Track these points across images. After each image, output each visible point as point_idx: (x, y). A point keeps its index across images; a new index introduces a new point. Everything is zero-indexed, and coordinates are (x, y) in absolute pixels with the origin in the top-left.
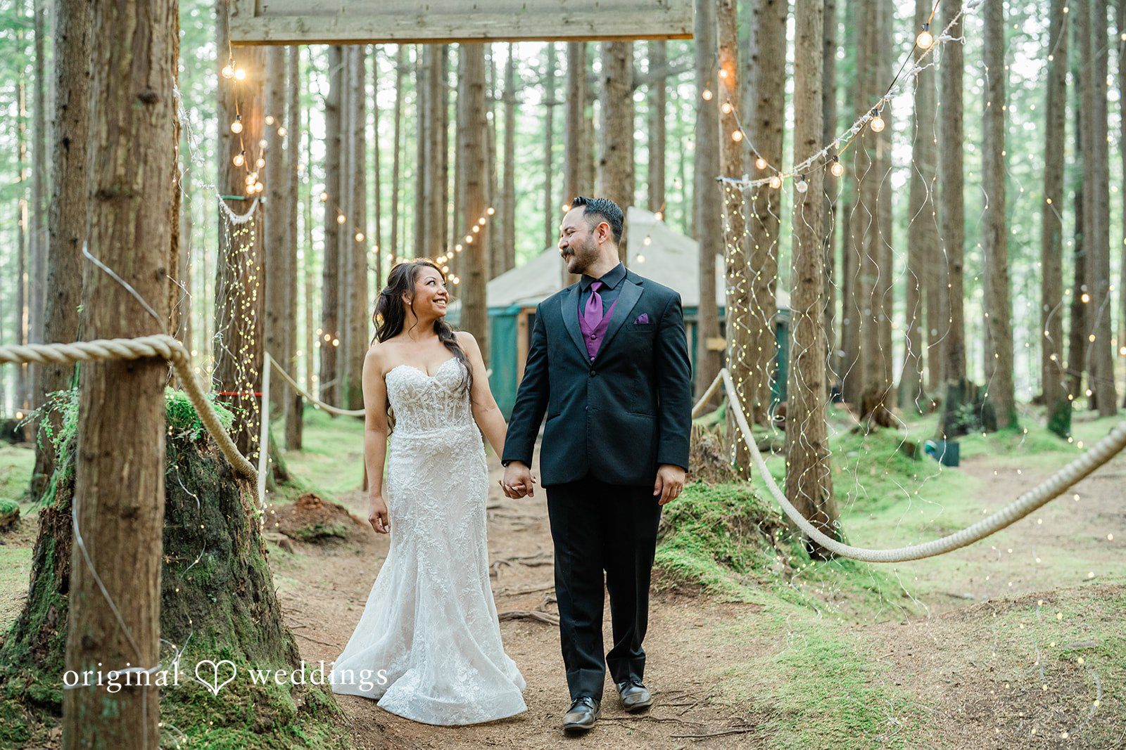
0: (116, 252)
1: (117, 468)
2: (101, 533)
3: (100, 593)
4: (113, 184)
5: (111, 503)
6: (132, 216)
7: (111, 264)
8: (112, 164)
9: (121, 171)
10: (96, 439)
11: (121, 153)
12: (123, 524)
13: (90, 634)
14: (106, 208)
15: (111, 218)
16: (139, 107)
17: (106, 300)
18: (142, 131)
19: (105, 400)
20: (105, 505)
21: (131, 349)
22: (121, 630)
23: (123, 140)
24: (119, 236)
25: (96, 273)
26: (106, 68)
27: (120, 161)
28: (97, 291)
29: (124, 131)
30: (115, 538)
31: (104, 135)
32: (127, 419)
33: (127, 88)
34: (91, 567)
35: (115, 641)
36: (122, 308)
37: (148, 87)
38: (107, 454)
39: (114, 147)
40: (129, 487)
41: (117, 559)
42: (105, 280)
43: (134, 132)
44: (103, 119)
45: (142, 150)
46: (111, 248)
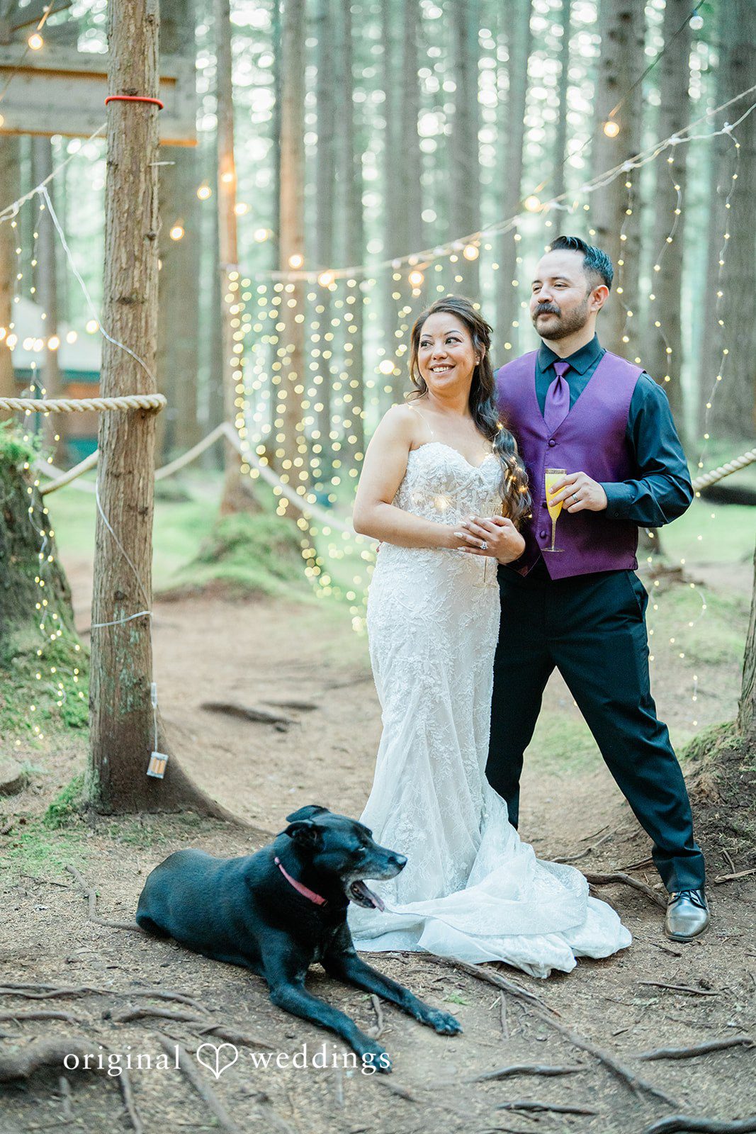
0: (134, 339)
1: (136, 481)
2: (126, 524)
3: (126, 563)
4: (132, 294)
5: (133, 504)
6: (143, 315)
7: (131, 346)
8: (130, 279)
9: (137, 285)
10: (122, 463)
11: (136, 272)
12: (140, 518)
13: (121, 589)
14: (126, 309)
15: (131, 316)
16: (147, 242)
17: (127, 370)
18: (148, 259)
19: (127, 437)
20: (129, 505)
21: (148, 401)
22: (139, 587)
23: (137, 264)
24: (135, 329)
25: (119, 352)
26: (126, 215)
27: (136, 279)
28: (121, 366)
29: (136, 258)
30: (136, 527)
31: (124, 260)
32: (141, 449)
33: (140, 230)
34: (120, 546)
35: (137, 594)
36: (138, 376)
37: (151, 229)
38: (130, 472)
39: (132, 268)
40: (143, 494)
41: (136, 541)
42: (126, 357)
43: (144, 259)
44: (123, 250)
45: (148, 271)
46: (131, 338)
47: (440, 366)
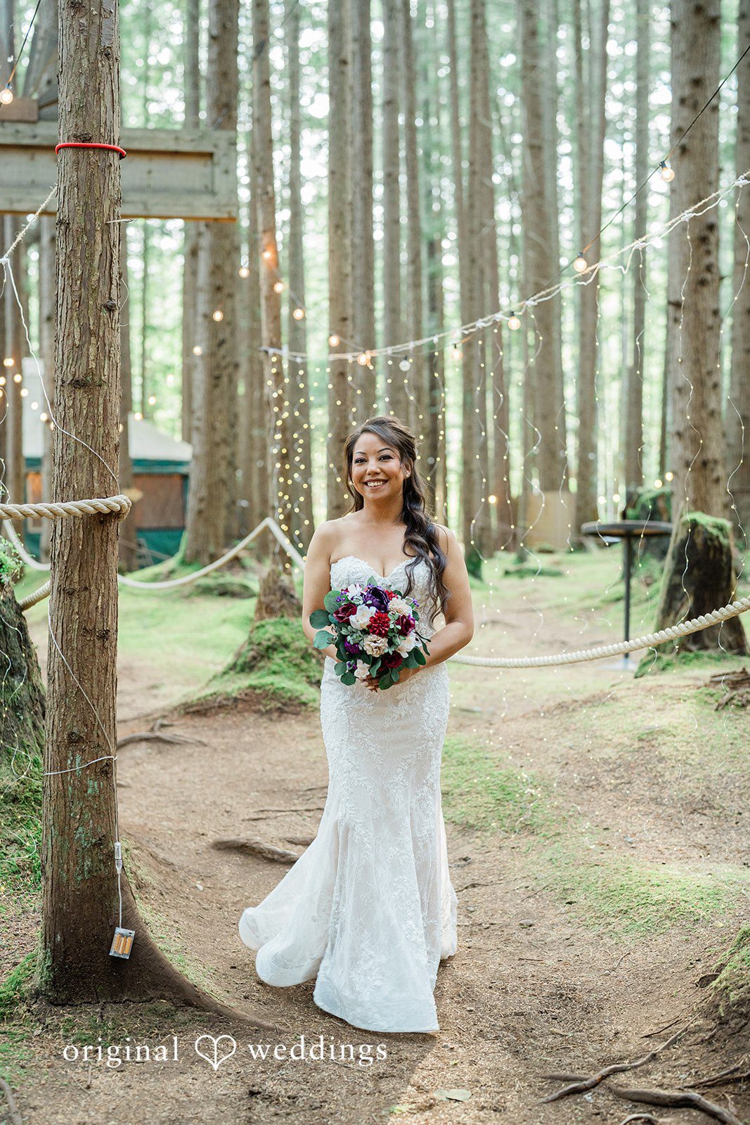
0: (90, 429)
1: (93, 600)
2: (82, 651)
3: (83, 698)
4: (86, 375)
5: (90, 627)
6: (101, 400)
7: (86, 438)
8: (84, 359)
9: (93, 365)
10: (76, 577)
11: (92, 350)
12: (98, 644)
13: (75, 730)
14: (79, 394)
15: (85, 402)
16: (105, 314)
17: (82, 466)
18: (107, 333)
19: (83, 546)
20: (85, 629)
21: (107, 506)
22: (99, 726)
23: (93, 340)
24: (90, 416)
25: (72, 445)
26: (79, 282)
27: (92, 358)
28: (74, 460)
29: (92, 333)
30: (93, 655)
31: (77, 336)
32: (100, 561)
33: (96, 299)
34: (74, 678)
35: (95, 735)
36: (95, 473)
37: (111, 299)
38: (86, 589)
39: (86, 345)
40: (102, 614)
41: (95, 671)
42: (80, 451)
43: (101, 334)
44: (76, 324)
45: (107, 348)
46: (85, 427)
47: (374, 481)
